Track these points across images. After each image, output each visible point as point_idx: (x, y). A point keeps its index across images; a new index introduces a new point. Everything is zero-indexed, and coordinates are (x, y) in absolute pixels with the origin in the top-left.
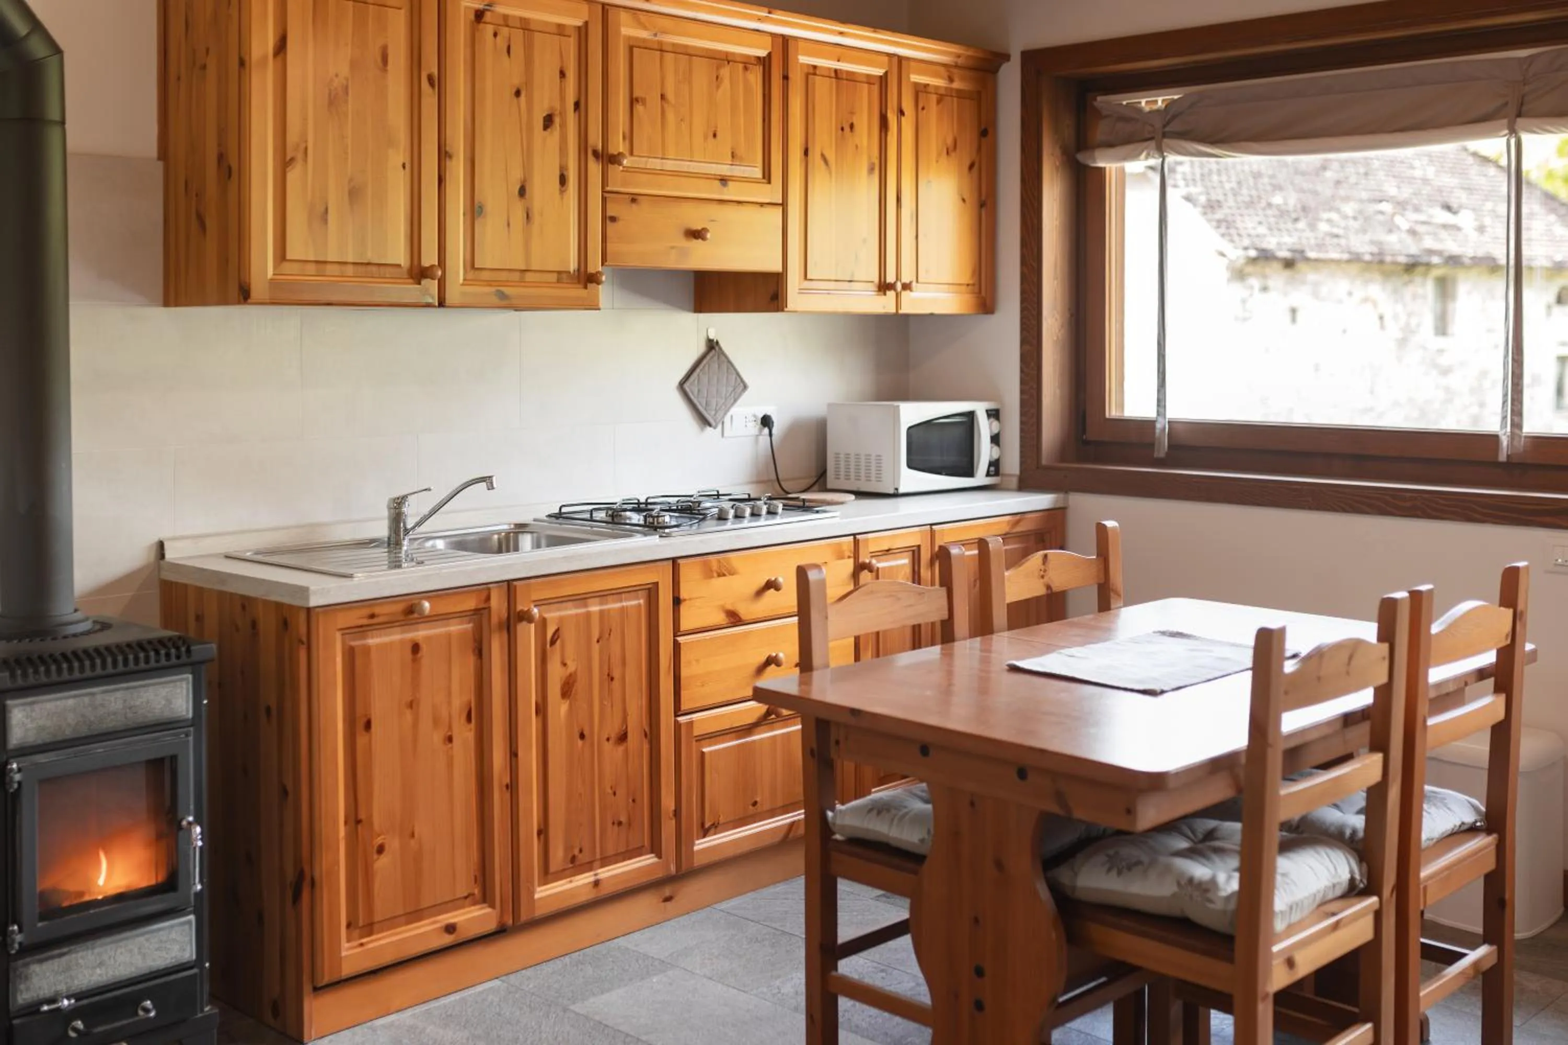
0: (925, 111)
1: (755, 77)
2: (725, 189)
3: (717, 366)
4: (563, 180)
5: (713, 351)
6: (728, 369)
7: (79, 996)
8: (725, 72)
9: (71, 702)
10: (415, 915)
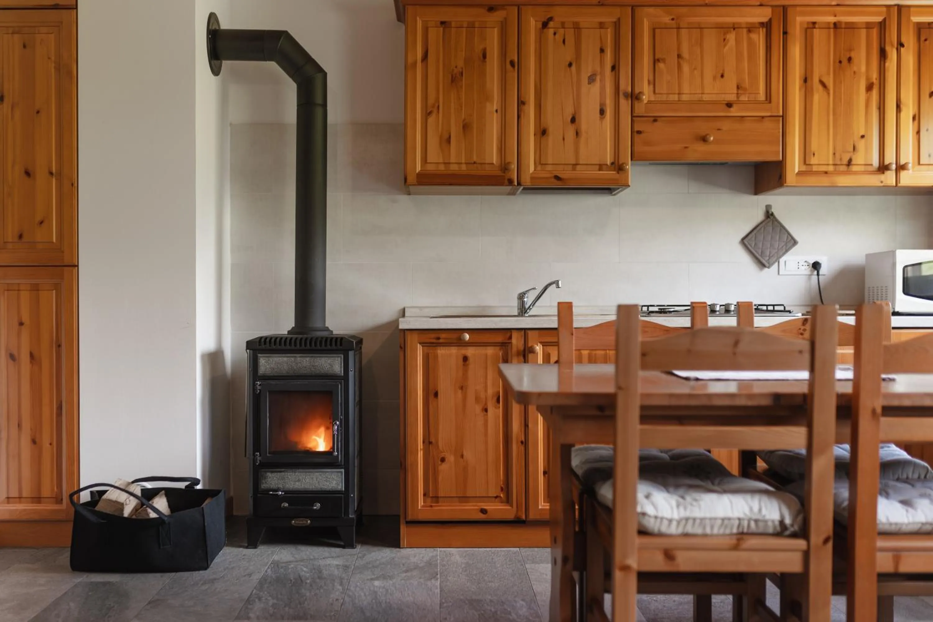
0: (927, 42)
1: (759, 38)
2: (732, 109)
3: (771, 228)
4: (602, 112)
5: (769, 219)
6: (780, 230)
7: (287, 492)
8: (732, 37)
9: (285, 359)
10: (464, 499)
